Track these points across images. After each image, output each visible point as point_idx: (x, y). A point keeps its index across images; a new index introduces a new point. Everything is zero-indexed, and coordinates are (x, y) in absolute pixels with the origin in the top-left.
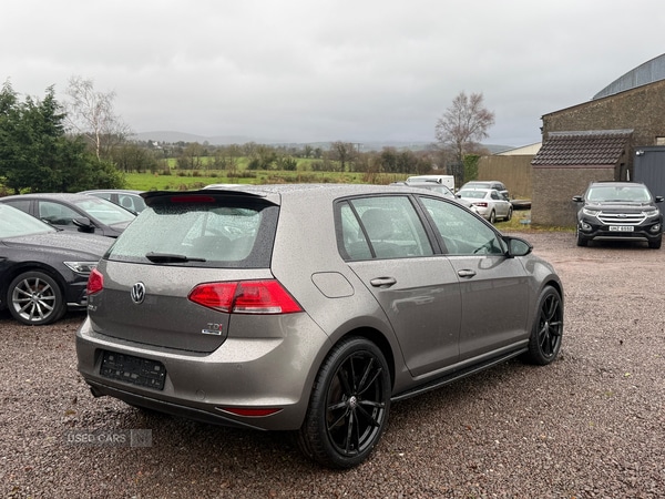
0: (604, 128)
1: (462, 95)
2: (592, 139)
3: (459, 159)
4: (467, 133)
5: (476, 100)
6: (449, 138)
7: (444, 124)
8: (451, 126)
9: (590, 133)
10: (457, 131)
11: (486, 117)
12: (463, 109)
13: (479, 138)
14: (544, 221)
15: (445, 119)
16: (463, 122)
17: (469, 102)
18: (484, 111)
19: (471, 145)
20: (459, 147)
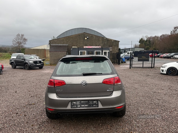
0: (62, 44)
1: (19, 34)
2: (60, 46)
3: (19, 49)
4: (21, 43)
5: (23, 35)
6: (16, 44)
7: (15, 41)
8: (17, 41)
9: (60, 45)
10: (18, 43)
11: (25, 40)
12: (19, 37)
13: (24, 44)
14: (53, 63)
15: (15, 40)
16: (19, 41)
17: (20, 36)
18: (25, 38)
19: (22, 46)
20: (19, 46)
